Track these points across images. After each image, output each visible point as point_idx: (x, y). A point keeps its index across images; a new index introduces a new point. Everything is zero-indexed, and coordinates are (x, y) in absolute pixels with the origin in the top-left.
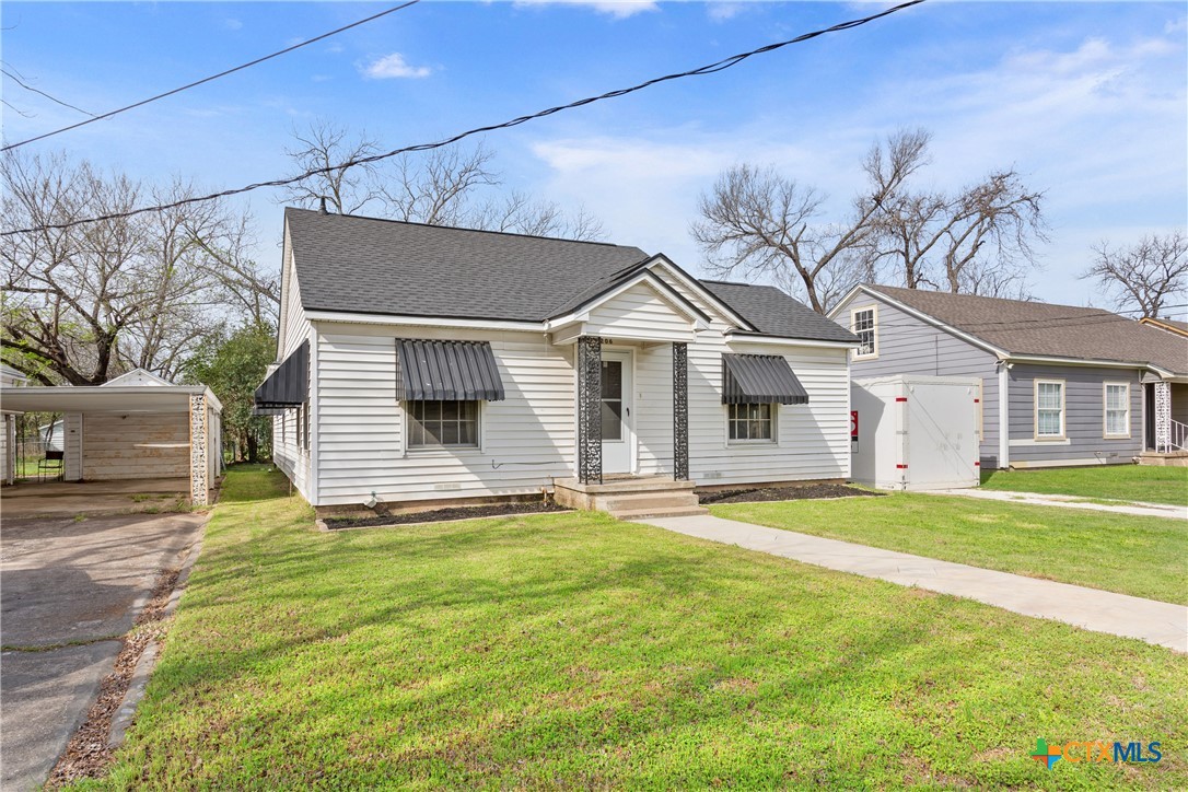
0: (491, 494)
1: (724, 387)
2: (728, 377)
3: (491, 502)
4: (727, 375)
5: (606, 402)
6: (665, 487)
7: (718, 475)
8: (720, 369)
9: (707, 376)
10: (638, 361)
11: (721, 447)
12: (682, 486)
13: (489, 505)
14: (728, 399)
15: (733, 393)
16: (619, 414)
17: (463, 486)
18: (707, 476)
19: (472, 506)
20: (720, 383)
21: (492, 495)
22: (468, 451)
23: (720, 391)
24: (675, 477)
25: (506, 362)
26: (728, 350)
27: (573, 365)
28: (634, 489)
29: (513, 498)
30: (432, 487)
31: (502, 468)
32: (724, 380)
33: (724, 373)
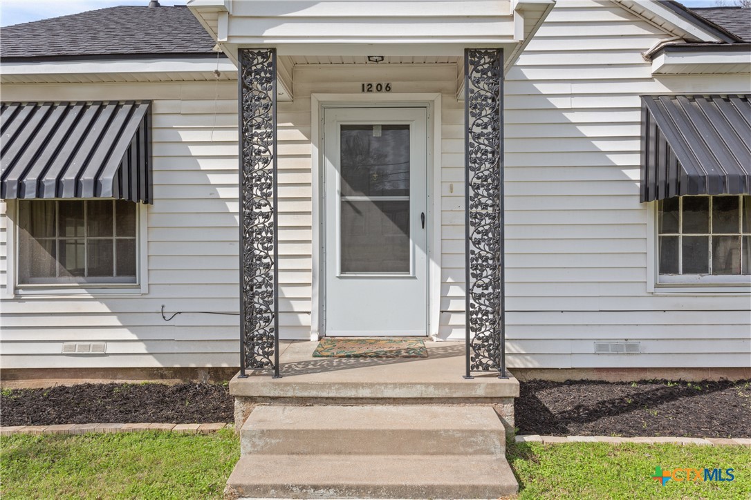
0: (157, 364)
1: (645, 168)
2: (652, 147)
3: (162, 377)
4: (650, 139)
5: (376, 203)
6: (432, 392)
7: (631, 348)
8: (637, 131)
9: (603, 146)
10: (444, 120)
11: (639, 290)
12: (480, 392)
13: (159, 381)
14: (652, 192)
15: (662, 177)
16: (405, 228)
17: (111, 348)
18: (602, 348)
19: (130, 382)
20: (637, 160)
21: (159, 365)
22: (118, 290)
23: (636, 175)
24: (469, 370)
25: (186, 136)
26: (658, 88)
27: (309, 135)
28: (351, 393)
29: (202, 375)
30: (58, 348)
31: (178, 320)
32: (646, 153)
33: (646, 139)
